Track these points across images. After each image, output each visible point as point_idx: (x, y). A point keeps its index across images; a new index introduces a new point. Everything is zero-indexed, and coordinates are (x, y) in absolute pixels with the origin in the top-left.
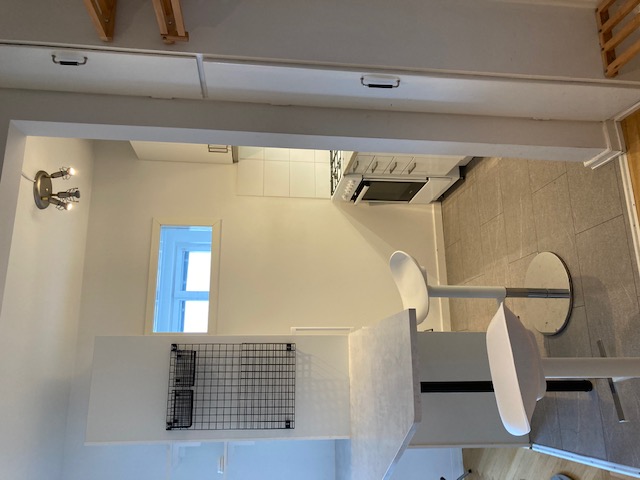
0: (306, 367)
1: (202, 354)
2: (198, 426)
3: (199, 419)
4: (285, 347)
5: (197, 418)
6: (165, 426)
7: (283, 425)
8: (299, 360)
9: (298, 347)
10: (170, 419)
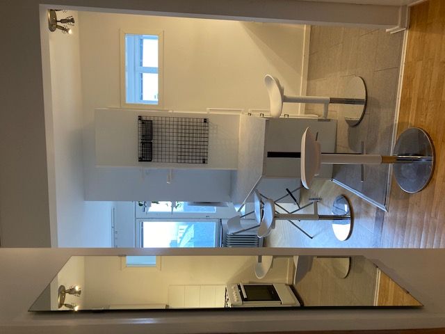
0: (215, 132)
1: (156, 122)
2: (156, 160)
3: (156, 156)
4: (203, 121)
5: (155, 156)
6: (137, 159)
7: (202, 161)
8: (211, 128)
9: (211, 120)
10: (140, 156)
